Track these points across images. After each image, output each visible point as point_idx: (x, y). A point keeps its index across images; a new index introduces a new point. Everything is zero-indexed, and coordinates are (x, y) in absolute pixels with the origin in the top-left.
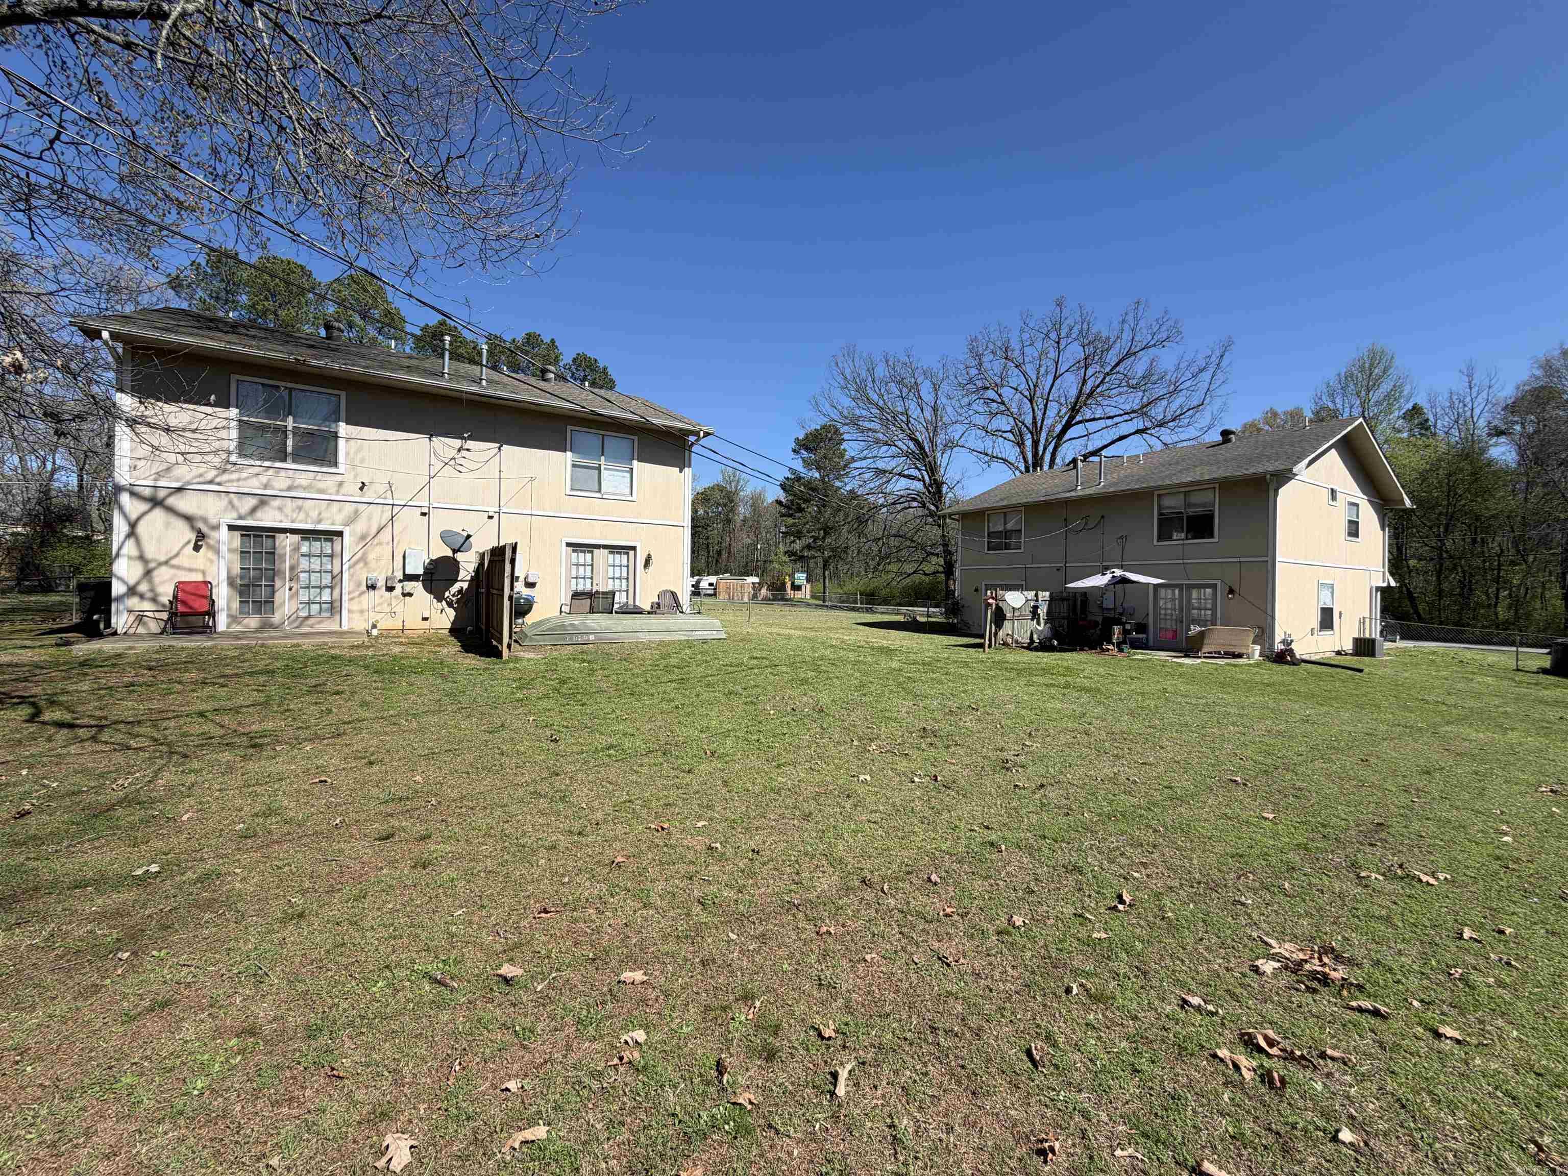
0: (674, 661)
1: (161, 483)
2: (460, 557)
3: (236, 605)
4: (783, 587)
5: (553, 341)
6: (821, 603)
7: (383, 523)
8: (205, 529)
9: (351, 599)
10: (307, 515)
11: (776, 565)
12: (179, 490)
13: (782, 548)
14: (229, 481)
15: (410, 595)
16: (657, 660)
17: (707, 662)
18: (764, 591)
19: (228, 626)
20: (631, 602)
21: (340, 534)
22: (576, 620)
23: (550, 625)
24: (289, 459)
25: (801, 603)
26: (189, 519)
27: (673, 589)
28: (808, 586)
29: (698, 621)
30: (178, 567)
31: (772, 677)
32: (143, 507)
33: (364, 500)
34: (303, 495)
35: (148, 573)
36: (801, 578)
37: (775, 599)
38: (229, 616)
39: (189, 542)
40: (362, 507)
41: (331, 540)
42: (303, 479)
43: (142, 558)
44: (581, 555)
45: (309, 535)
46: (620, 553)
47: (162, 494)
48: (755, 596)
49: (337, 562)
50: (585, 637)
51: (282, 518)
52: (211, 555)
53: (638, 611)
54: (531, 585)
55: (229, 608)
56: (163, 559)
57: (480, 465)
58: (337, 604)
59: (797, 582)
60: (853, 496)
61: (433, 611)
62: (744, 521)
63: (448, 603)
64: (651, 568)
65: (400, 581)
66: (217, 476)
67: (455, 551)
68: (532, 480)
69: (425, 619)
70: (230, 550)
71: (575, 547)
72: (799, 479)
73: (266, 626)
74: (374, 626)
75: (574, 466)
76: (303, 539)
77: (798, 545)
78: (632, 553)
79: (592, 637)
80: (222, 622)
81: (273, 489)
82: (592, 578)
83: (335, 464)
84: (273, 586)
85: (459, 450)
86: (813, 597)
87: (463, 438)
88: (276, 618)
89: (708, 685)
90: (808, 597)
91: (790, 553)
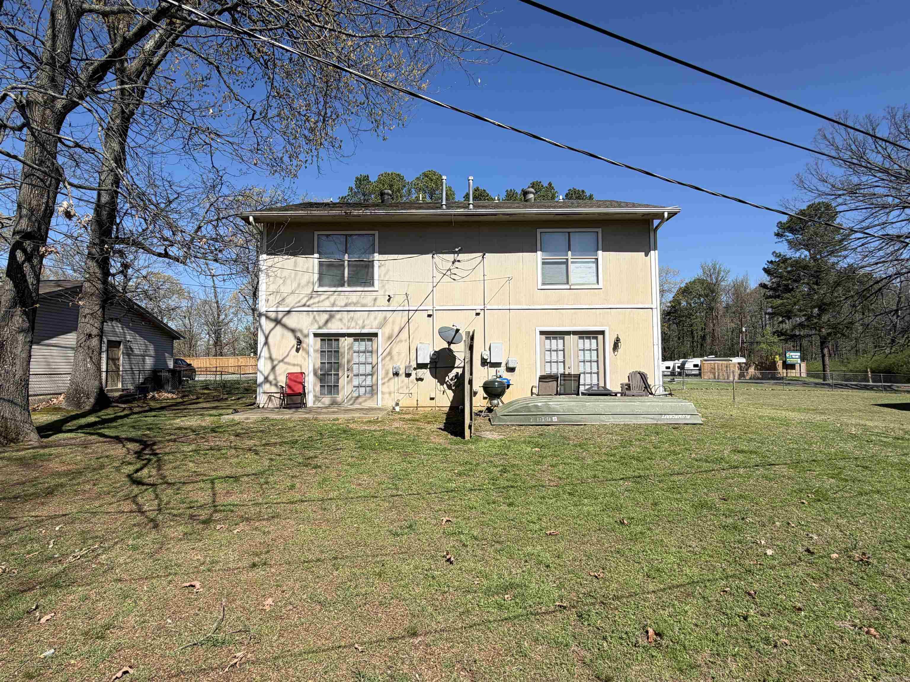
0: (634, 450)
1: (280, 309)
2: (452, 347)
3: (318, 388)
4: (773, 366)
5: (550, 184)
6: (821, 381)
7: (402, 326)
8: (301, 338)
9: (383, 384)
10: (357, 323)
11: (764, 346)
12: (289, 312)
13: (769, 329)
14: (313, 304)
15: (421, 380)
16: (616, 448)
17: (674, 453)
18: (752, 370)
19: (314, 402)
20: (602, 384)
21: (376, 335)
22: (540, 402)
23: (516, 406)
24: (346, 284)
25: (795, 381)
26: (293, 331)
27: (642, 370)
28: (803, 365)
29: (671, 403)
30: (288, 364)
31: (765, 482)
32: (272, 325)
33: (390, 309)
34: (353, 309)
35: (273, 368)
36: (794, 357)
37: (764, 378)
38: (315, 396)
39: (293, 347)
40: (389, 314)
41: (371, 340)
42: (354, 298)
43: (271, 358)
44: (554, 342)
45: (358, 337)
46: (589, 338)
47: (280, 315)
48: (741, 376)
49: (374, 356)
50: (548, 419)
51: (343, 327)
52: (304, 354)
53: (606, 393)
54: (511, 370)
55: (314, 390)
56: (281, 358)
57: (467, 273)
58: (374, 387)
59: (789, 361)
60: (852, 269)
61: (438, 392)
62: (727, 307)
63: (448, 386)
64: (620, 350)
65: (415, 369)
66: (307, 301)
67: (449, 343)
68: (510, 279)
69: (432, 399)
70: (315, 351)
71: (548, 334)
72: (785, 260)
73: (334, 403)
74: (397, 404)
75: (544, 263)
76: (355, 340)
77: (787, 326)
78: (600, 337)
79: (555, 419)
80: (310, 400)
81: (337, 306)
82: (564, 362)
83: (373, 285)
84: (338, 374)
85: (453, 263)
86: (809, 375)
87: (454, 253)
88: (339, 398)
89: (670, 489)
90: (804, 375)
91: (779, 333)
